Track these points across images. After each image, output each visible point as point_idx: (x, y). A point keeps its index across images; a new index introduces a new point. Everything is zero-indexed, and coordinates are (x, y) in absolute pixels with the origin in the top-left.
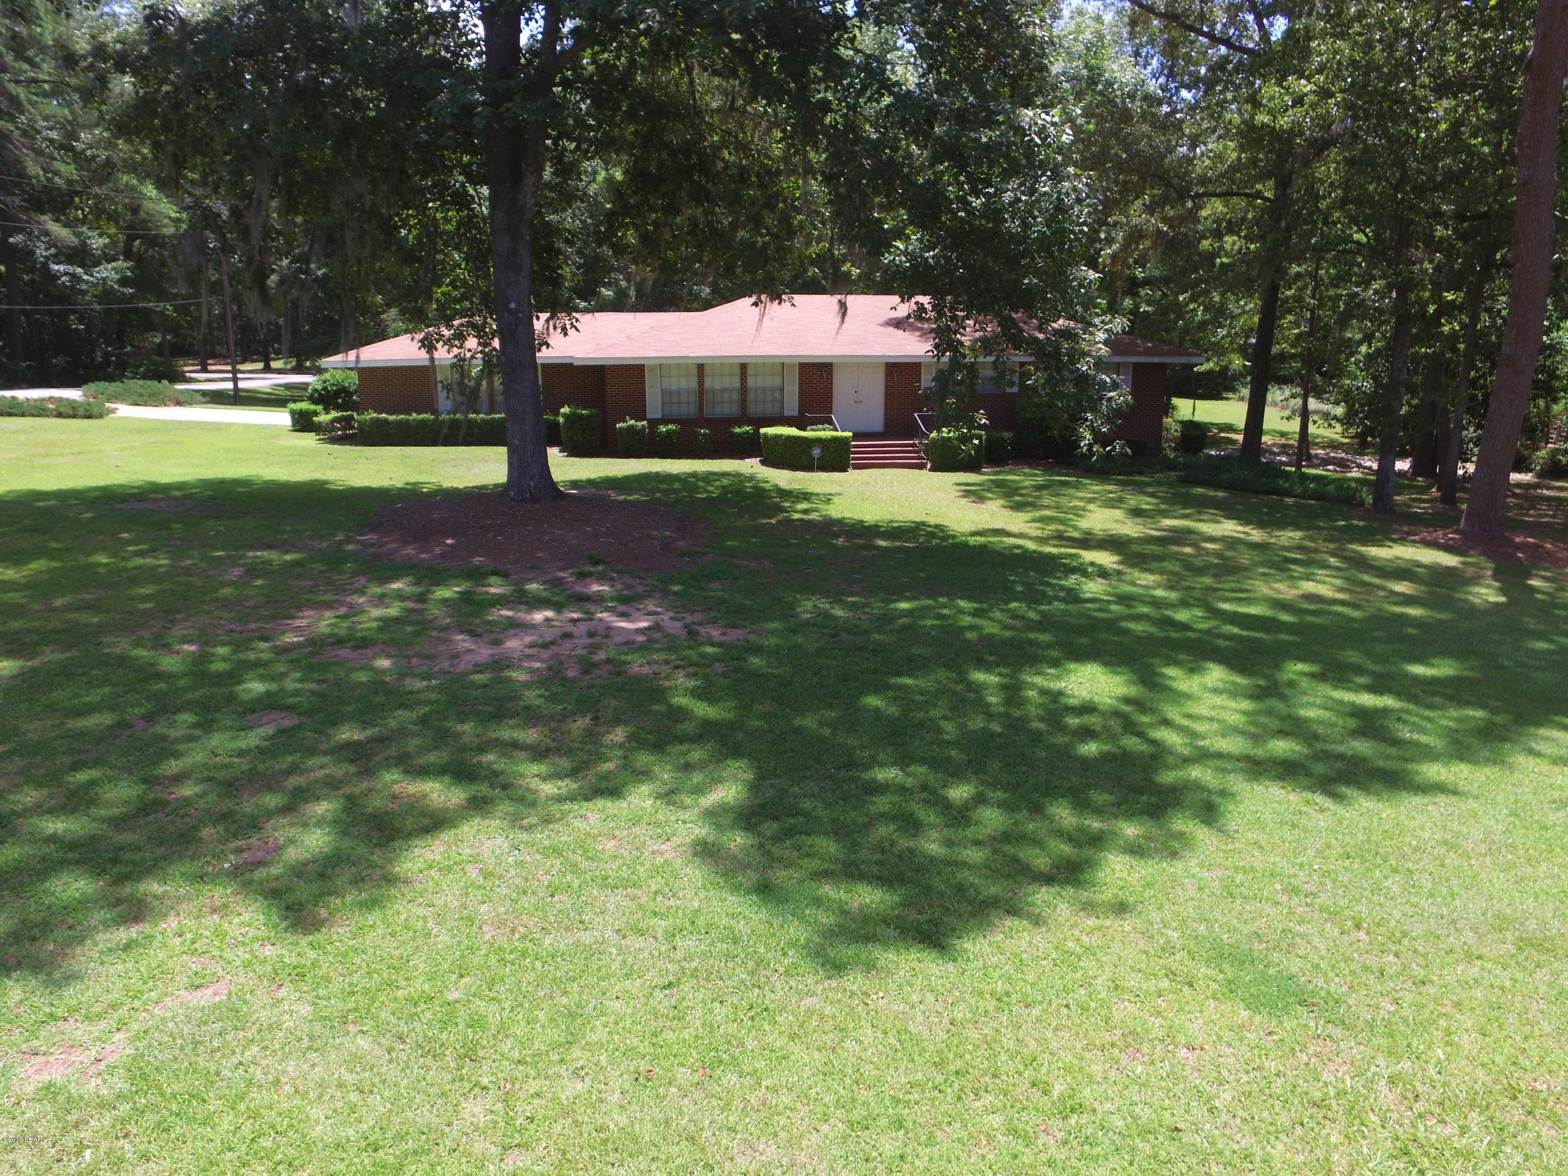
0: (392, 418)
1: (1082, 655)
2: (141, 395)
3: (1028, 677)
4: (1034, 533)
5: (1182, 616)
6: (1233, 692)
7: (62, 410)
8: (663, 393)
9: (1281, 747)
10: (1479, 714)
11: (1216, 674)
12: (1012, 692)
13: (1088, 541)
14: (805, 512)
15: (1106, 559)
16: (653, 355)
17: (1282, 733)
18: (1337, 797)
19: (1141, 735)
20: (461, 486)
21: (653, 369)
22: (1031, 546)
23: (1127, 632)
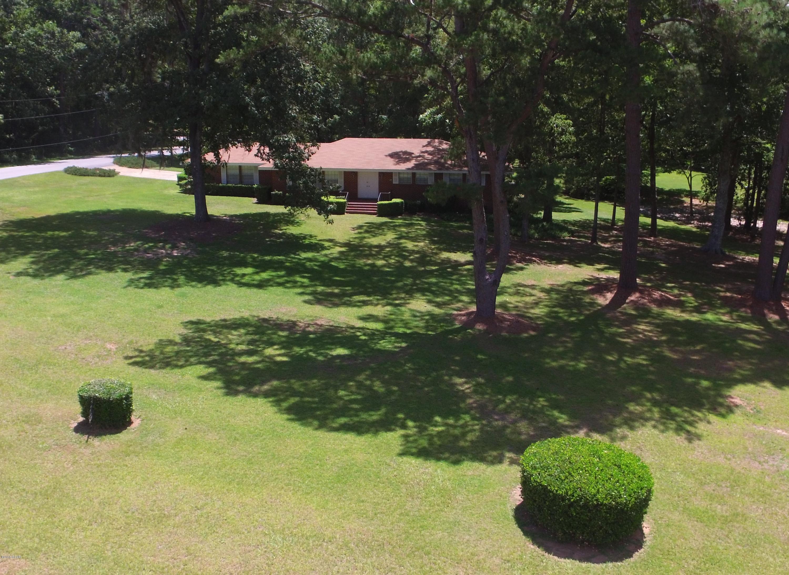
7: (101, 174)
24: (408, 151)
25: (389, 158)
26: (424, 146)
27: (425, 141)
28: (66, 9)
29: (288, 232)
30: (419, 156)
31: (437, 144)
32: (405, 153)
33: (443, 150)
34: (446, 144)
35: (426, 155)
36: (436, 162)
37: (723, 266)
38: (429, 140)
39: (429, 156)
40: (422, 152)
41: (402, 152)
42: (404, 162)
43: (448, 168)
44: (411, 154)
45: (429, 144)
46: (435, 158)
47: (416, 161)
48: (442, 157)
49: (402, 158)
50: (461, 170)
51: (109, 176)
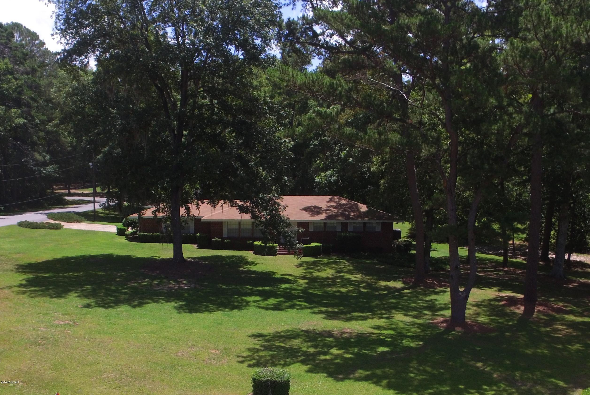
2: (66, 219)
7: (50, 227)
8: (228, 230)
16: (224, 219)
20: (165, 258)
21: (225, 222)
24: (317, 206)
25: (304, 211)
26: (328, 202)
27: (328, 198)
28: (11, 91)
29: (251, 269)
30: (327, 210)
31: (337, 200)
32: (315, 207)
33: (343, 205)
34: (345, 200)
35: (333, 209)
36: (342, 214)
37: (571, 286)
38: (330, 197)
39: (335, 210)
40: (328, 207)
41: (312, 206)
42: (317, 215)
43: (352, 219)
44: (320, 208)
45: (331, 201)
46: (340, 211)
47: (326, 213)
48: (345, 211)
49: (314, 211)
50: (363, 220)
51: (57, 229)
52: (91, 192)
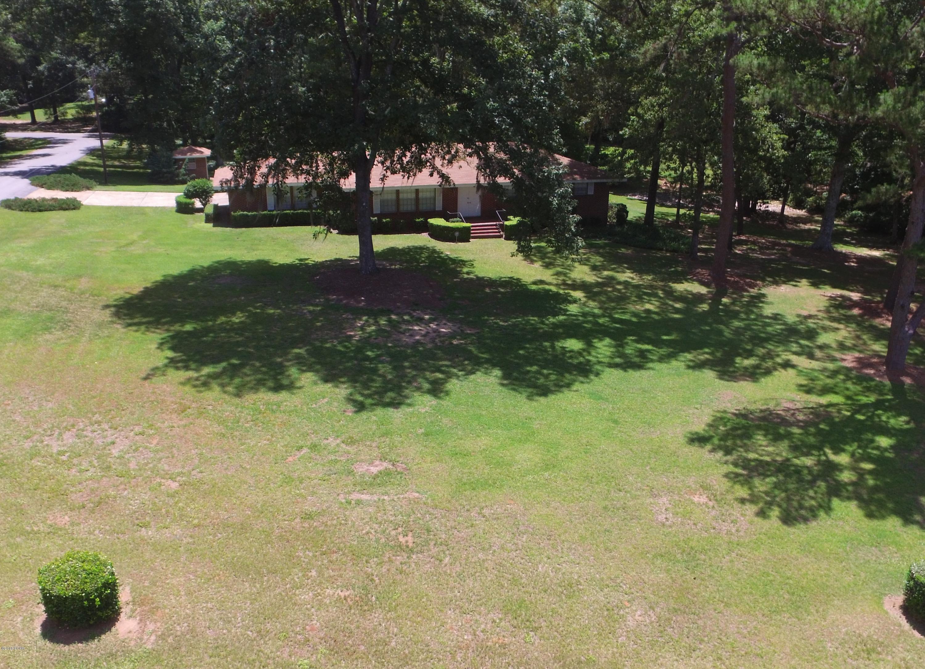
0: (250, 214)
1: (571, 336)
3: (556, 343)
4: (555, 282)
5: (601, 321)
6: (609, 346)
9: (618, 360)
10: (672, 350)
11: (607, 341)
12: (553, 347)
13: (575, 286)
14: (468, 273)
15: (578, 294)
17: (619, 357)
18: (625, 371)
19: (584, 357)
22: (554, 289)
23: (585, 327)
51: (74, 209)
52: (25, 122)
